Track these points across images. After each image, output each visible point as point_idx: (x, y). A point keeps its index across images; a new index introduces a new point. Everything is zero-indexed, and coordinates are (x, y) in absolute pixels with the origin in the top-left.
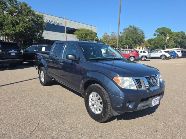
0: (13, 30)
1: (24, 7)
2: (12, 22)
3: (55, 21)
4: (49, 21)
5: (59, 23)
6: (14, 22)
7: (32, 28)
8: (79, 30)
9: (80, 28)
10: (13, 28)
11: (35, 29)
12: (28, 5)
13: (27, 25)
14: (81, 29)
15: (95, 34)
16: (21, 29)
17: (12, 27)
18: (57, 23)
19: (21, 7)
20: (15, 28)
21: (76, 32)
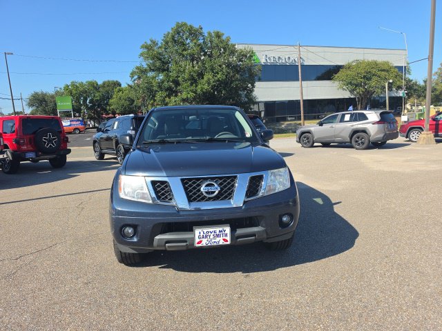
0: (192, 91)
1: (216, 40)
2: (192, 76)
3: (287, 57)
4: (272, 58)
5: (296, 59)
6: (195, 75)
7: (232, 82)
8: (349, 67)
9: (351, 61)
10: (193, 88)
11: (237, 82)
12: (223, 34)
13: (219, 76)
14: (354, 64)
15: (397, 70)
16: (206, 87)
17: (192, 84)
18: (291, 61)
19: (211, 42)
20: (196, 86)
21: (341, 74)
